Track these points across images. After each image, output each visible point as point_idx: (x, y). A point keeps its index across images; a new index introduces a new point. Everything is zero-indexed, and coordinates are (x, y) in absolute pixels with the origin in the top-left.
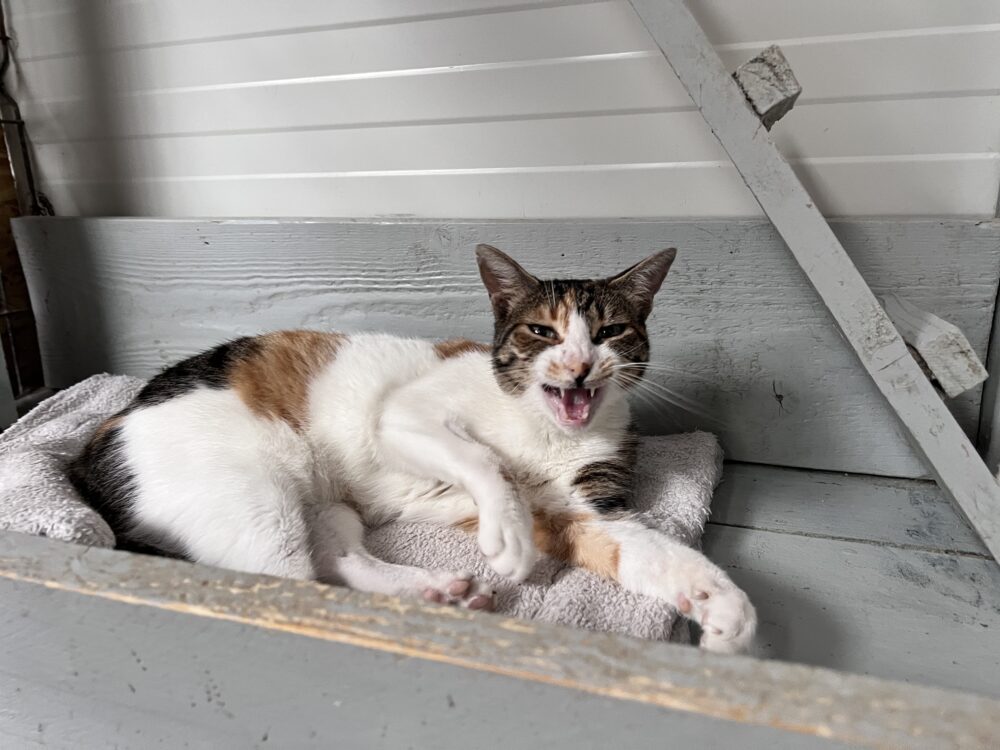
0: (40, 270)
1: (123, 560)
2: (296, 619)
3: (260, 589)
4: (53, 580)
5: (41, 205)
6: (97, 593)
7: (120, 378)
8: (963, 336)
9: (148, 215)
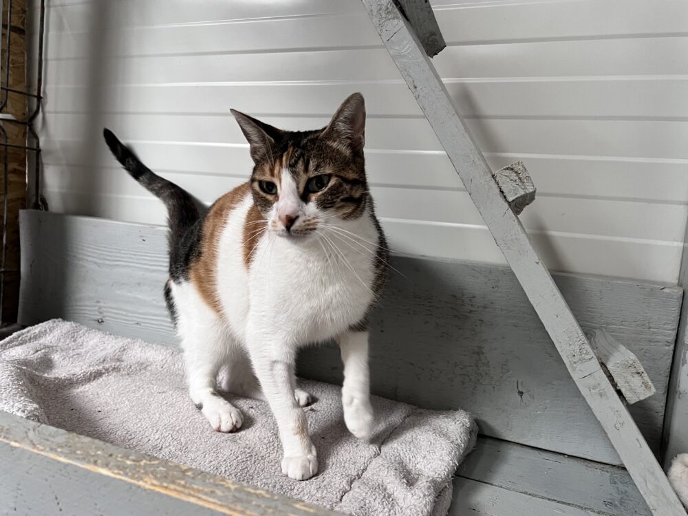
0: (32, 245)
1: (62, 434)
2: (165, 484)
3: (145, 464)
4: (16, 441)
5: (41, 203)
6: (42, 453)
7: (69, 323)
8: (638, 362)
9: (109, 218)
